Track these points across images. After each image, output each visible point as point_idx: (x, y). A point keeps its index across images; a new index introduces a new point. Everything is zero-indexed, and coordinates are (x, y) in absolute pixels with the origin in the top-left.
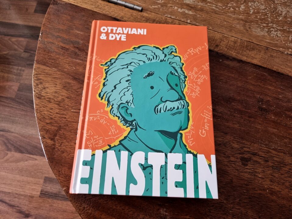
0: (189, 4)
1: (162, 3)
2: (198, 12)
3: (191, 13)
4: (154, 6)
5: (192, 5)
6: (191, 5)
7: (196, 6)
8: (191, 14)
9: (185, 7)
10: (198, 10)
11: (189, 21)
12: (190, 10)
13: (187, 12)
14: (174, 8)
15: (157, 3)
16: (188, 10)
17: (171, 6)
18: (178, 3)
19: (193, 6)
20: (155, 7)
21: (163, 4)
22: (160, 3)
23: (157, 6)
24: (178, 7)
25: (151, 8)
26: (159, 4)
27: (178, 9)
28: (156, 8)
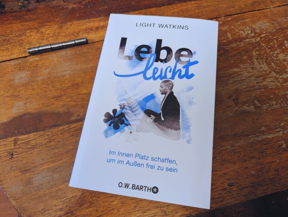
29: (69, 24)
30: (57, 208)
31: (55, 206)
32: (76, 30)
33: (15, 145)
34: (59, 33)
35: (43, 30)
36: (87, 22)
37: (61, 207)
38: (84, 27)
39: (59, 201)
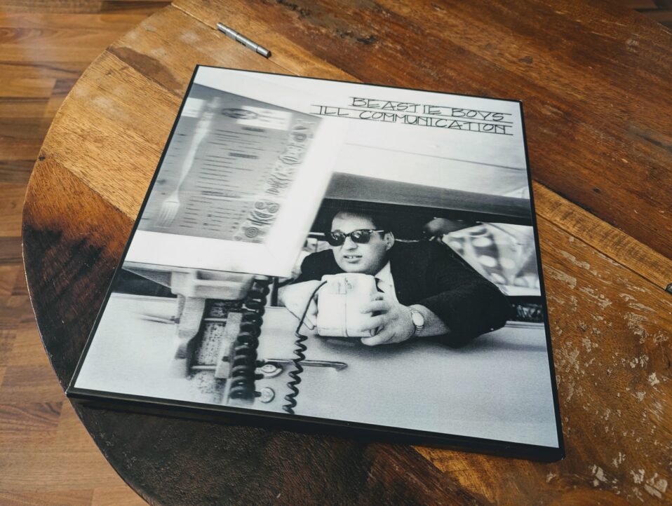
0: (566, 273)
1: (623, 292)
2: (549, 251)
3: (565, 254)
4: (641, 292)
5: (559, 269)
6: (562, 267)
7: (553, 264)
8: (564, 250)
9: (575, 269)
10: (549, 253)
11: (572, 239)
12: (565, 259)
13: (573, 259)
14: (598, 273)
15: (634, 297)
16: (569, 262)
17: (604, 279)
18: (588, 281)
19: (558, 265)
20: (639, 289)
21: (622, 290)
22: (629, 294)
23: (634, 289)
24: (591, 274)
25: (647, 289)
26: (630, 292)
27: (591, 269)
28: (637, 286)
29: (277, 34)
30: (83, 127)
31: (84, 125)
32: (275, 44)
33: (120, 70)
34: (260, 34)
35: (252, 22)
36: (292, 46)
37: (85, 128)
38: (283, 46)
39: (90, 124)
